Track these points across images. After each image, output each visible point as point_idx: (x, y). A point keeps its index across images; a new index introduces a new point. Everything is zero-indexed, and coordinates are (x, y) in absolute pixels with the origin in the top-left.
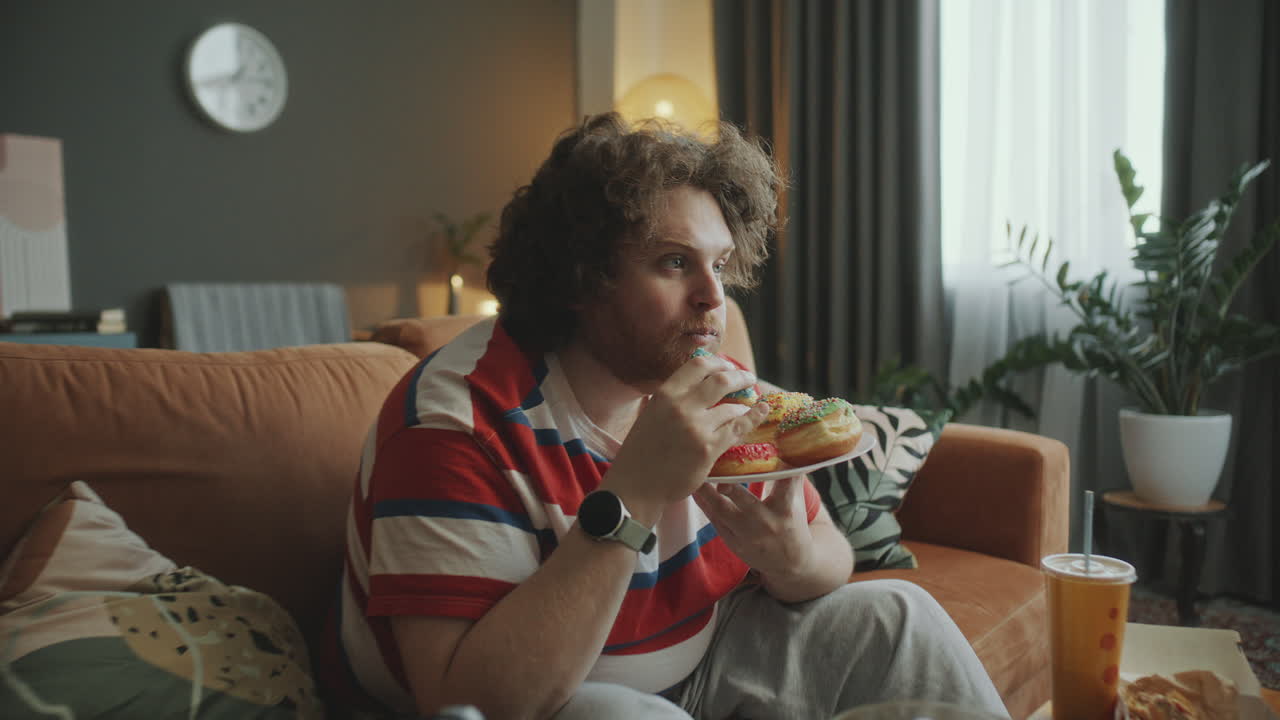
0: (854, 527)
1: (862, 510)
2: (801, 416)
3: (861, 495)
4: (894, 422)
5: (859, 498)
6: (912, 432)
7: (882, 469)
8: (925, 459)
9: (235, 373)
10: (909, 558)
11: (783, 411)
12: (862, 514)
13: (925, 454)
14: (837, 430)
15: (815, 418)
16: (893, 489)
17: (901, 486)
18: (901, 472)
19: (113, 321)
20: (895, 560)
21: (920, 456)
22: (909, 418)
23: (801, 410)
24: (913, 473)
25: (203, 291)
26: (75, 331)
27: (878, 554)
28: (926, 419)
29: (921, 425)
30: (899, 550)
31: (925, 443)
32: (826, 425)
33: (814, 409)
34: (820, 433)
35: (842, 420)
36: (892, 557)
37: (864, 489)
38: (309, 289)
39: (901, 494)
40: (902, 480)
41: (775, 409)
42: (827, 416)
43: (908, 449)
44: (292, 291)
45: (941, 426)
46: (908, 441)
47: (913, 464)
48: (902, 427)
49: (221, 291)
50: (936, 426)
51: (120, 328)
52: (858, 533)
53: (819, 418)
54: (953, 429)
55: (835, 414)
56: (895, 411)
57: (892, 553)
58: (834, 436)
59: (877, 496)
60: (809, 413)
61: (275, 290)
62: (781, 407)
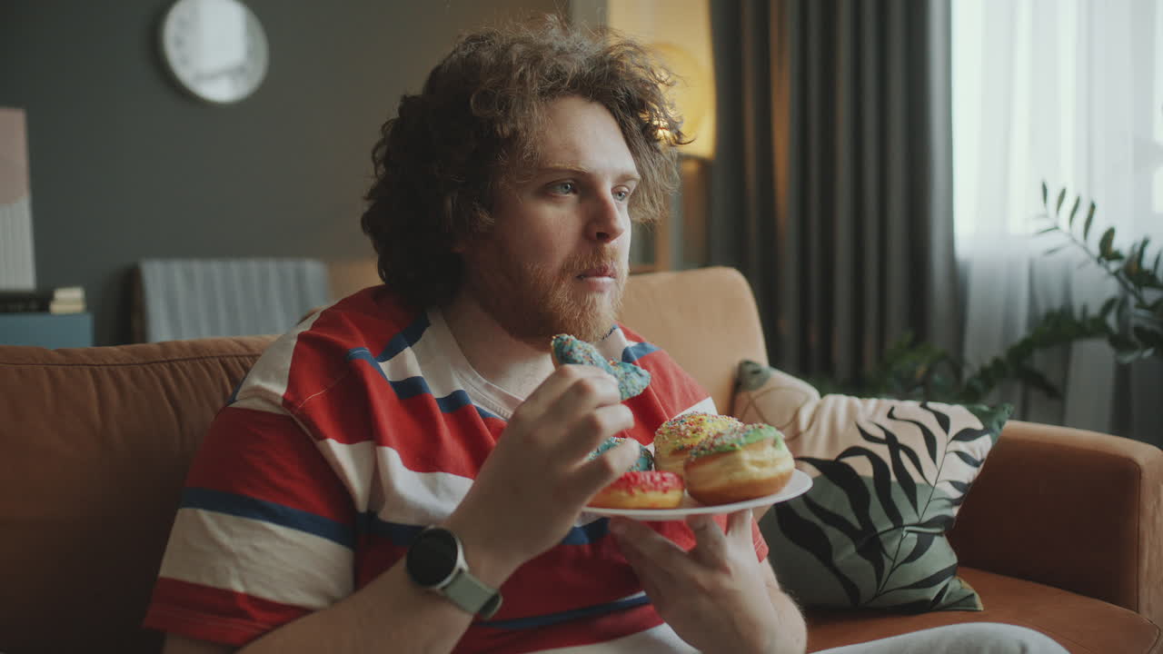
0: (901, 558)
1: (910, 535)
2: (717, 442)
3: (909, 517)
4: (944, 421)
5: (906, 522)
6: (967, 435)
7: (933, 483)
8: (982, 466)
9: (225, 365)
10: (972, 595)
11: (703, 436)
12: (911, 541)
13: (982, 461)
14: (762, 464)
15: (733, 445)
16: (947, 507)
17: (954, 503)
18: (955, 484)
19: (69, 300)
20: (951, 600)
21: (976, 464)
22: (961, 417)
23: (719, 435)
24: (969, 484)
25: (177, 268)
26: (27, 310)
27: (932, 593)
28: (982, 416)
29: (978, 425)
30: (956, 585)
31: (982, 447)
32: (746, 456)
33: (734, 436)
34: (737, 465)
35: (768, 453)
36: (951, 593)
37: (912, 510)
38: (290, 266)
39: (954, 511)
40: (956, 494)
41: (694, 432)
42: (749, 446)
43: (961, 455)
44: (272, 266)
45: (1001, 424)
46: (962, 446)
47: (968, 474)
48: (955, 429)
49: (197, 267)
50: (995, 426)
51: (78, 307)
52: (906, 565)
53: (738, 446)
54: (1014, 426)
55: (760, 444)
56: (942, 407)
57: (949, 590)
58: (756, 472)
59: (926, 518)
60: (727, 440)
61: (253, 266)
62: (702, 430)
